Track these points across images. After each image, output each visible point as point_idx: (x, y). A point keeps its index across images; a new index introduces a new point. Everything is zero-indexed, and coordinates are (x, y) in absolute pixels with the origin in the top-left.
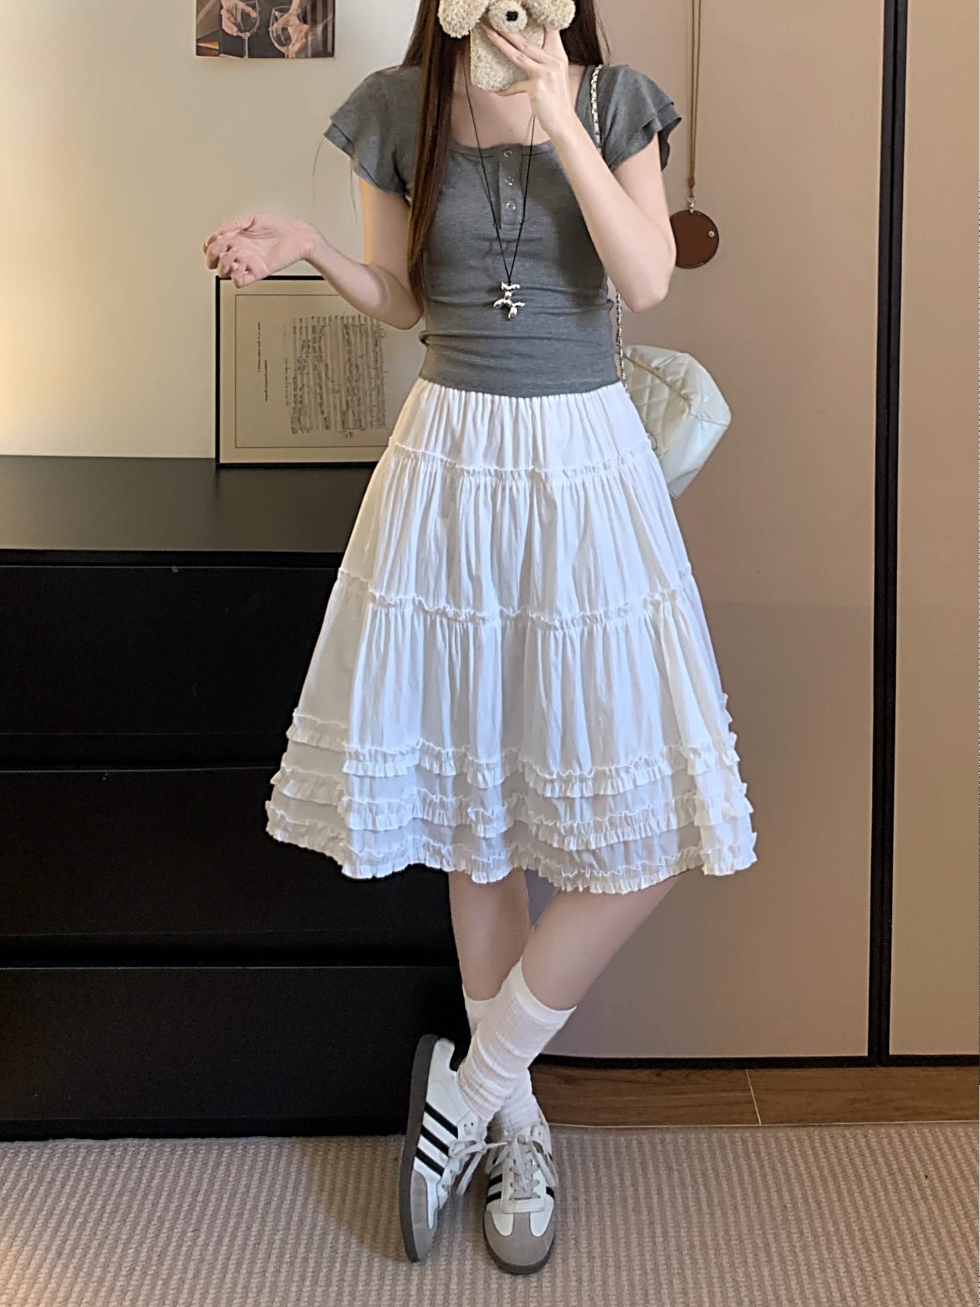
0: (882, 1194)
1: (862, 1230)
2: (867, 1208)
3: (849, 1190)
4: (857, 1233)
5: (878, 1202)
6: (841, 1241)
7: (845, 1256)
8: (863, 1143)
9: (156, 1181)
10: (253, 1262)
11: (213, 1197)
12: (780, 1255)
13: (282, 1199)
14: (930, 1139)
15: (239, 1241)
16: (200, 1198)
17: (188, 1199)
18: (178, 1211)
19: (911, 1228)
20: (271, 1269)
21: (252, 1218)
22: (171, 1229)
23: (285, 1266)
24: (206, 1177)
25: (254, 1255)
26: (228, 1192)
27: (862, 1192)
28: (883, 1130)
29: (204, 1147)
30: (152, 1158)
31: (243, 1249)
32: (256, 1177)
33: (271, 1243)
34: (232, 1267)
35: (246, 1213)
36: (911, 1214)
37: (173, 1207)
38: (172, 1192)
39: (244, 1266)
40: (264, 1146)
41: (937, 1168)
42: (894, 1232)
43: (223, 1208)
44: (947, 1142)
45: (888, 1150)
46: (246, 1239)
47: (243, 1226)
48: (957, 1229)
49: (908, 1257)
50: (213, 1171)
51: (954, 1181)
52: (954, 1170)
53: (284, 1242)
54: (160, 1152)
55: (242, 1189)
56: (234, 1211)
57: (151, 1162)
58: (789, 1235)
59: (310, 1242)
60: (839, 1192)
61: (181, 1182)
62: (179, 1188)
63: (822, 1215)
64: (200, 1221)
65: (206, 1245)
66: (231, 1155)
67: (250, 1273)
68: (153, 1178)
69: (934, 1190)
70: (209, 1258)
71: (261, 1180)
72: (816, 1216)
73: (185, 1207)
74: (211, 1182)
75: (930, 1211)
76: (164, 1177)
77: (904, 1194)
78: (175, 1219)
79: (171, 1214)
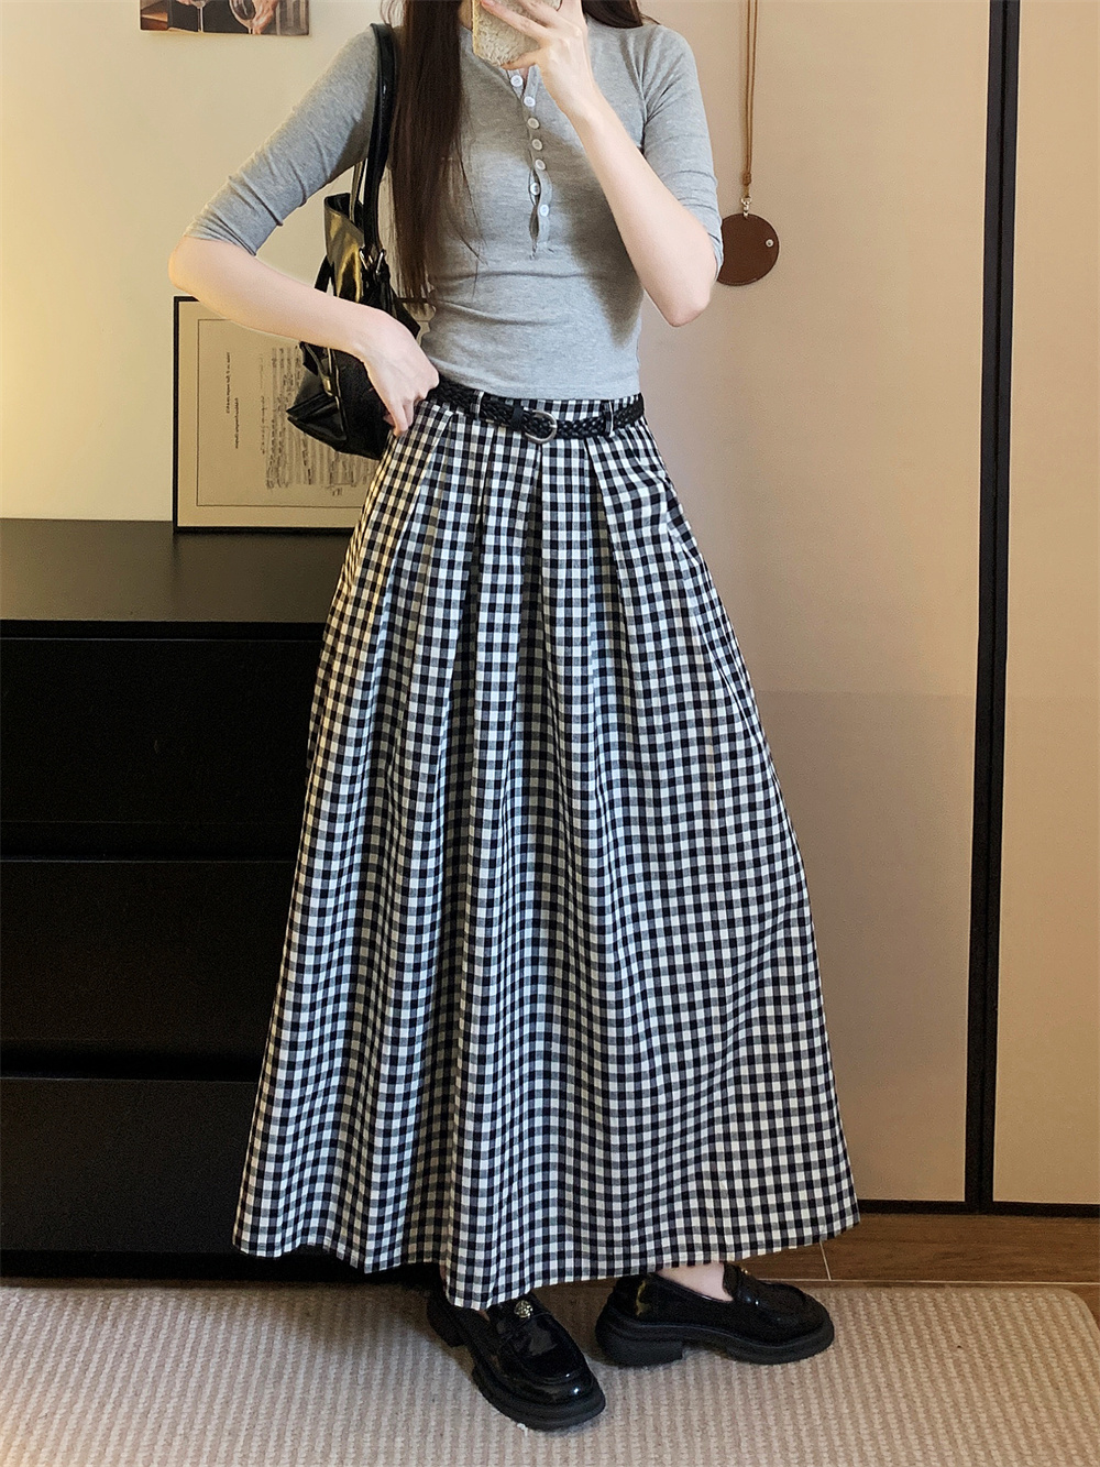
0: (908, 1370)
1: (883, 1413)
2: (890, 1386)
3: (870, 1365)
4: (876, 1416)
5: (903, 1378)
6: (856, 1424)
7: (860, 1442)
8: (888, 1307)
9: (27, 1337)
10: (140, 1433)
11: (96, 1357)
12: (783, 1440)
13: (177, 1361)
14: (972, 1305)
15: (125, 1408)
16: (81, 1357)
17: (65, 1360)
18: (52, 1374)
19: (943, 1412)
20: (161, 1442)
21: (141, 1381)
22: (44, 1393)
23: (178, 1438)
24: (89, 1333)
25: (142, 1424)
26: (114, 1352)
27: (884, 1367)
28: (913, 1294)
29: (86, 1299)
30: (24, 1310)
31: (129, 1417)
32: (149, 1333)
33: (162, 1412)
34: (114, 1438)
35: (134, 1376)
36: (944, 1395)
37: (47, 1367)
38: (47, 1349)
39: (130, 1438)
40: (159, 1299)
41: (978, 1340)
42: (921, 1416)
43: (107, 1370)
44: (994, 1309)
45: (920, 1317)
46: (132, 1407)
47: (131, 1390)
48: (1001, 1414)
49: (938, 1446)
50: (97, 1326)
51: (999, 1355)
52: (1001, 1343)
53: (178, 1410)
54: (35, 1303)
55: (130, 1348)
56: (120, 1374)
57: (23, 1313)
58: (794, 1416)
59: (210, 1411)
60: (856, 1366)
61: (58, 1339)
62: (55, 1346)
63: (834, 1394)
64: (79, 1385)
65: (84, 1413)
66: (118, 1308)
67: (136, 1447)
68: (24, 1334)
69: (973, 1366)
70: (87, 1428)
71: (155, 1337)
72: (826, 1393)
73: (62, 1368)
74: (94, 1339)
75: (968, 1392)
76: (38, 1331)
77: (936, 1370)
78: (49, 1382)
79: (44, 1376)
